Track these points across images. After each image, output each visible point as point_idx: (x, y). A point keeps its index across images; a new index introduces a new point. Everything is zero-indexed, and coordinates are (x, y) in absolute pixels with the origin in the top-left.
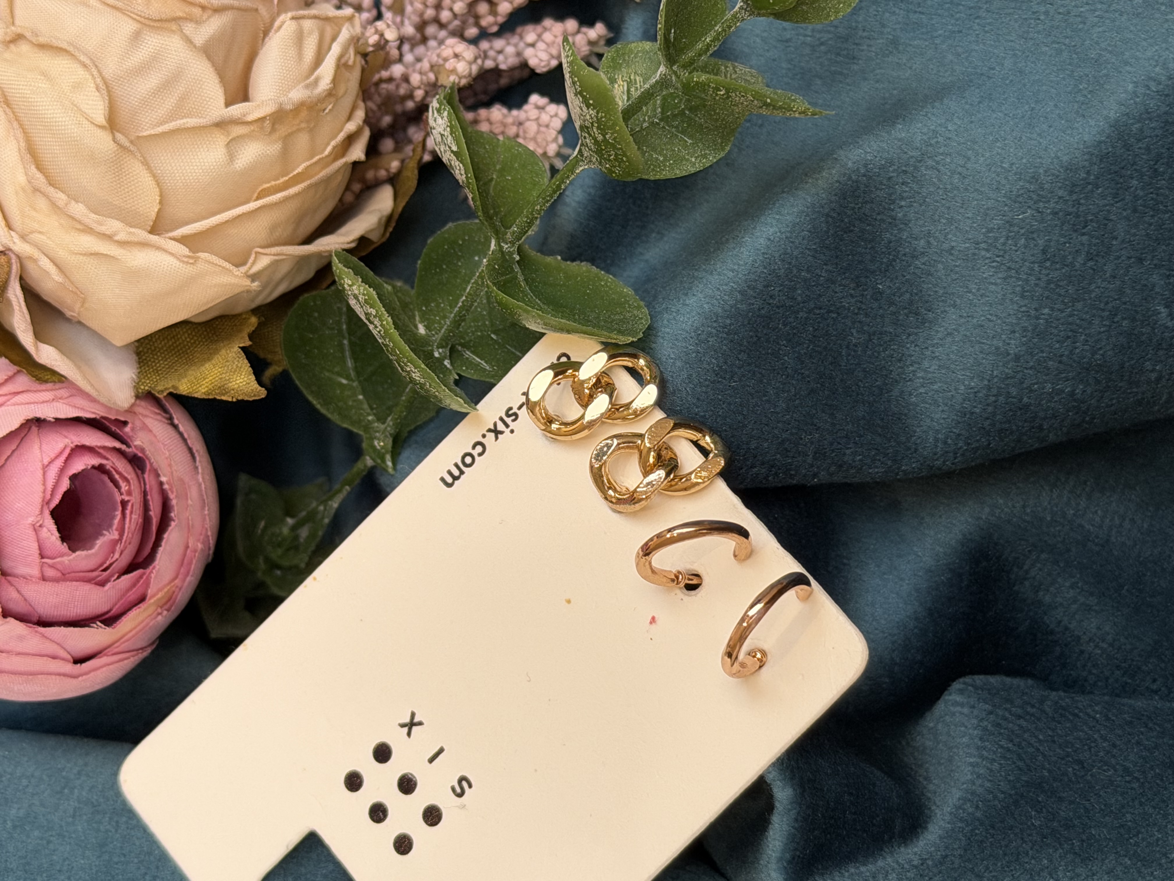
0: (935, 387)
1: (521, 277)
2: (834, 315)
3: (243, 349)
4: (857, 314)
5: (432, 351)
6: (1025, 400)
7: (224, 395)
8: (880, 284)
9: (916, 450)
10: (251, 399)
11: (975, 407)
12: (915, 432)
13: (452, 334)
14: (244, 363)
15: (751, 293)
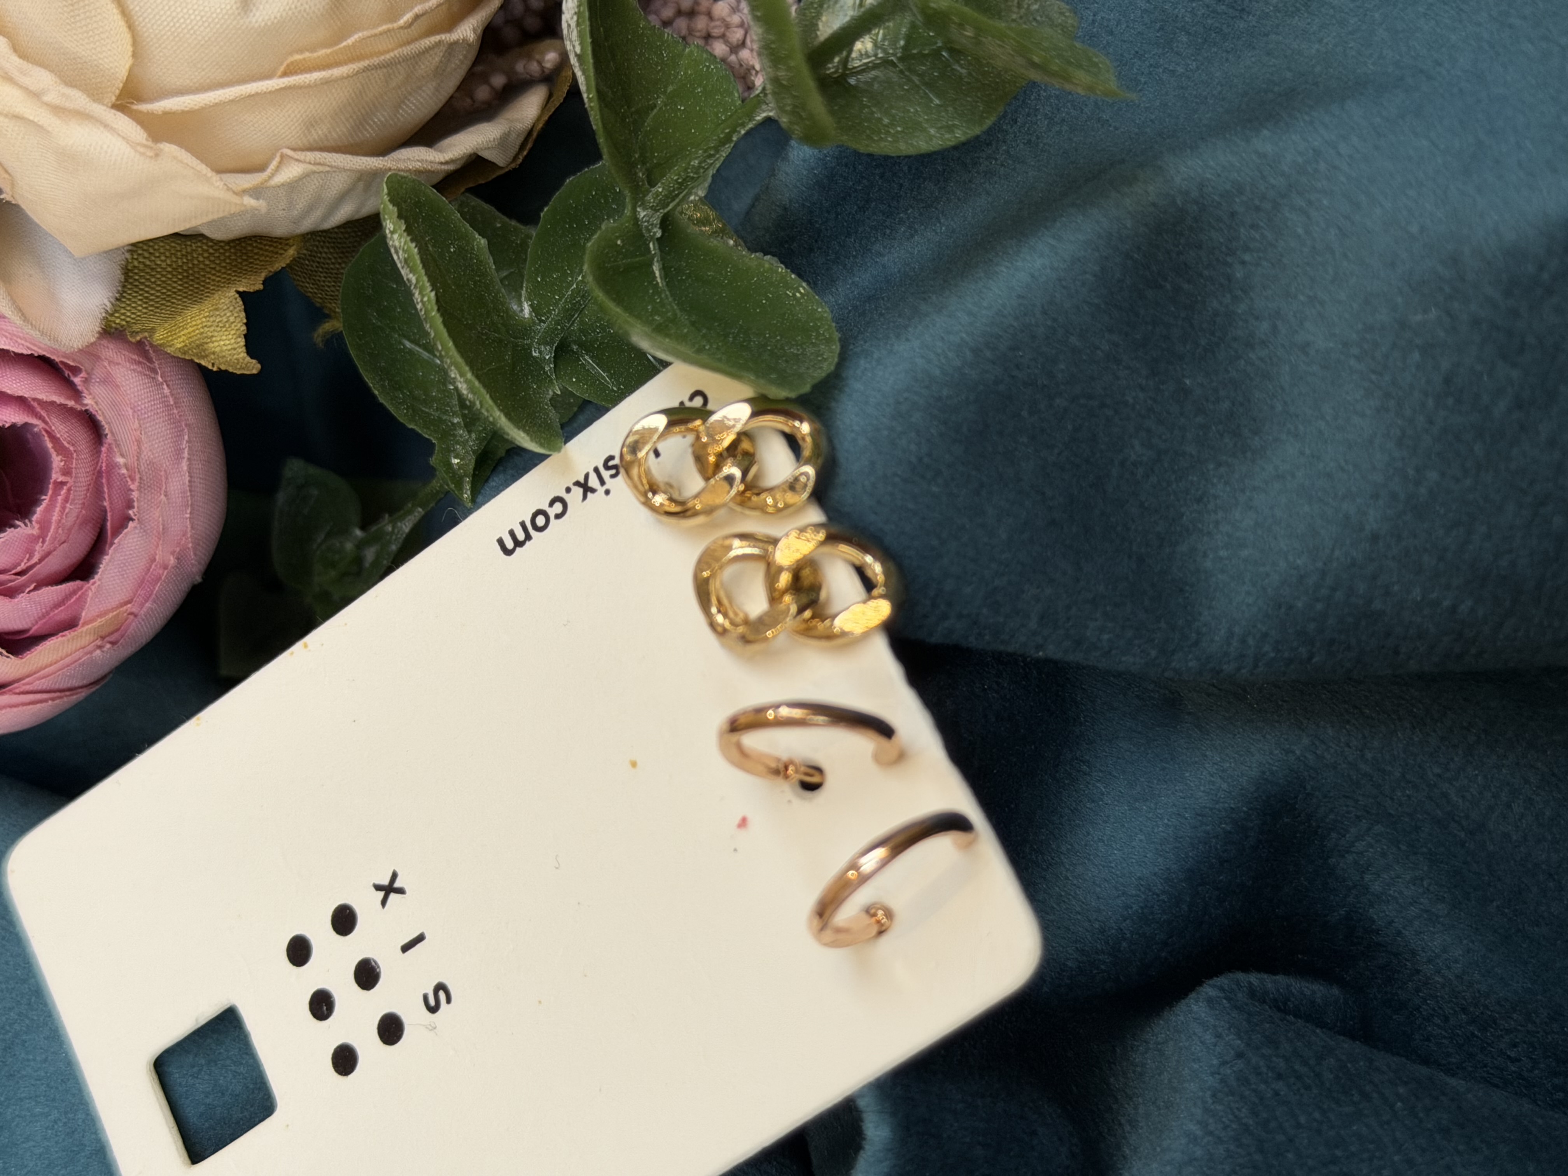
0: (1245, 553)
1: (657, 265)
2: (1110, 413)
3: (241, 294)
4: (1144, 417)
5: (530, 347)
6: (1377, 605)
7: (203, 357)
8: (1189, 377)
9: (1196, 643)
10: (239, 372)
11: (1299, 599)
12: (1200, 614)
13: (559, 327)
14: (239, 316)
15: (988, 354)
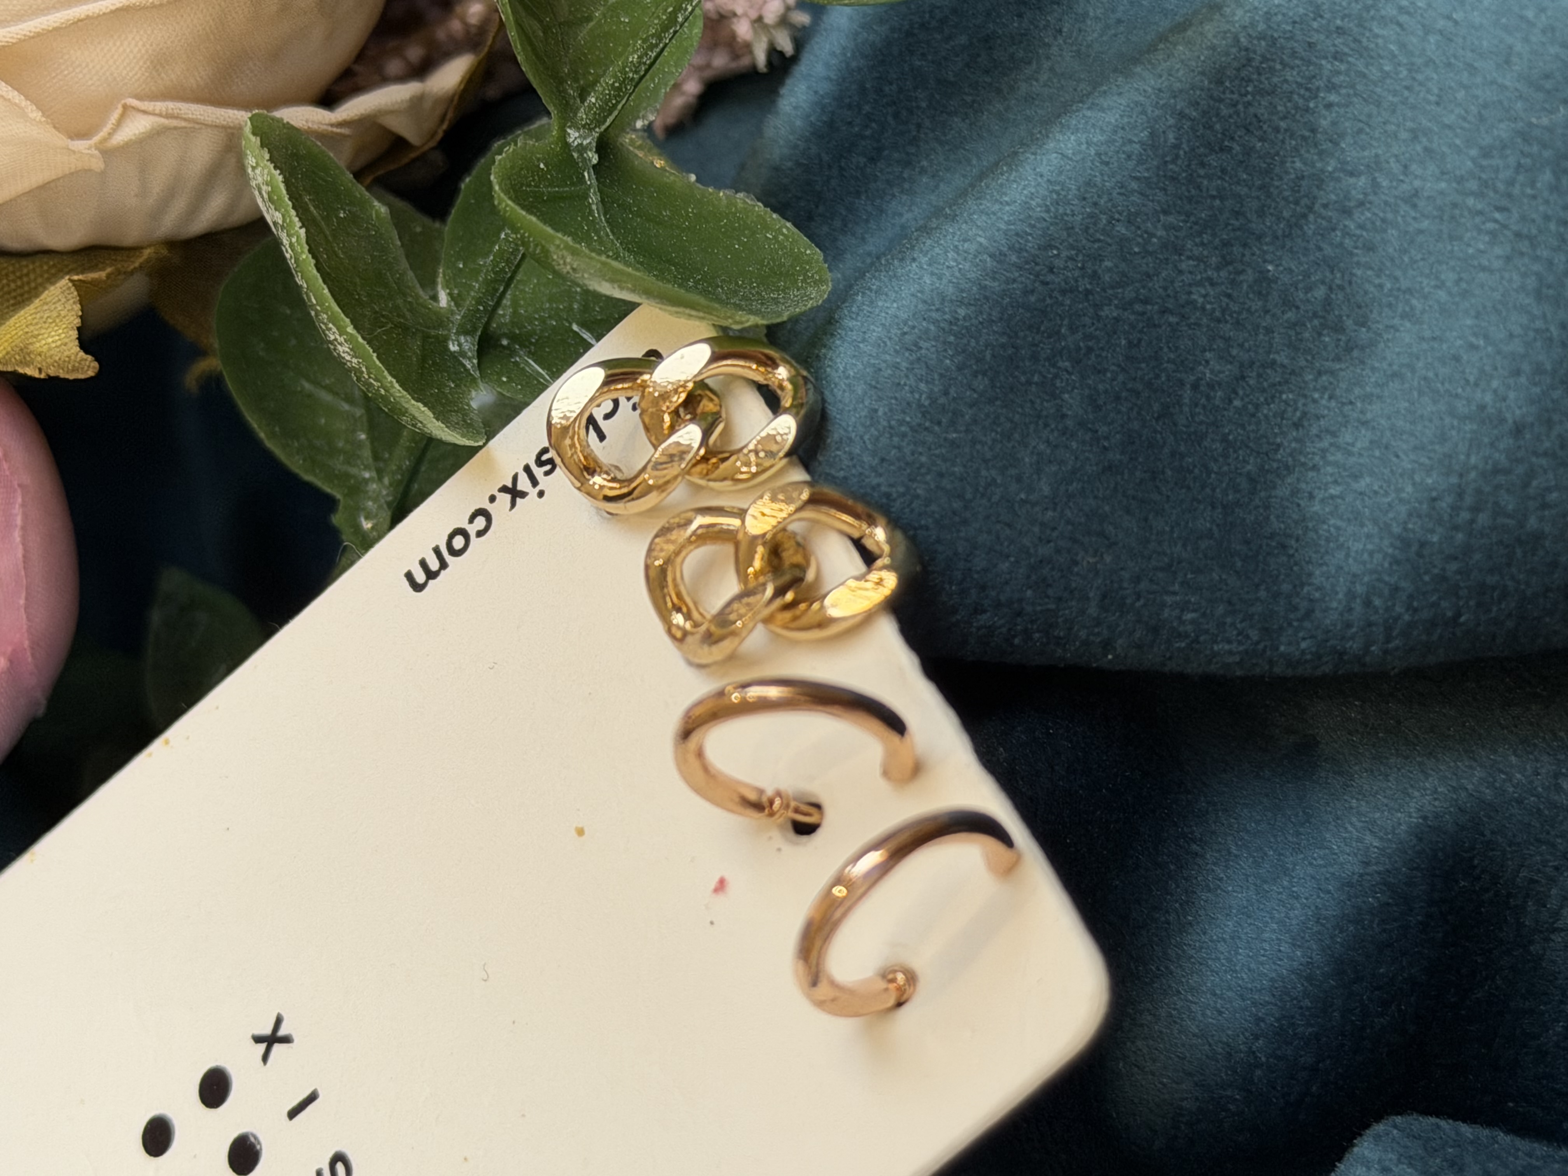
0: (1360, 485)
1: (594, 198)
2: (1173, 319)
4: (1219, 321)
5: (446, 339)
7: (27, 364)
8: (1271, 262)
10: (71, 377)
11: (1432, 531)
12: (1310, 575)
13: (481, 308)
14: (72, 309)
15: (1014, 258)
